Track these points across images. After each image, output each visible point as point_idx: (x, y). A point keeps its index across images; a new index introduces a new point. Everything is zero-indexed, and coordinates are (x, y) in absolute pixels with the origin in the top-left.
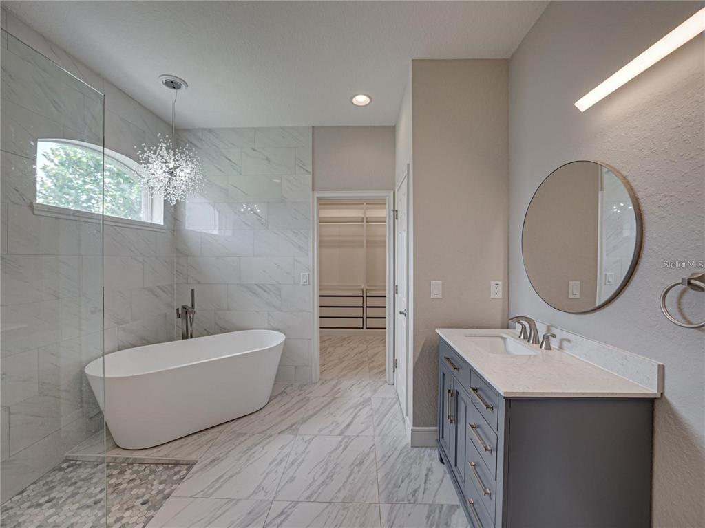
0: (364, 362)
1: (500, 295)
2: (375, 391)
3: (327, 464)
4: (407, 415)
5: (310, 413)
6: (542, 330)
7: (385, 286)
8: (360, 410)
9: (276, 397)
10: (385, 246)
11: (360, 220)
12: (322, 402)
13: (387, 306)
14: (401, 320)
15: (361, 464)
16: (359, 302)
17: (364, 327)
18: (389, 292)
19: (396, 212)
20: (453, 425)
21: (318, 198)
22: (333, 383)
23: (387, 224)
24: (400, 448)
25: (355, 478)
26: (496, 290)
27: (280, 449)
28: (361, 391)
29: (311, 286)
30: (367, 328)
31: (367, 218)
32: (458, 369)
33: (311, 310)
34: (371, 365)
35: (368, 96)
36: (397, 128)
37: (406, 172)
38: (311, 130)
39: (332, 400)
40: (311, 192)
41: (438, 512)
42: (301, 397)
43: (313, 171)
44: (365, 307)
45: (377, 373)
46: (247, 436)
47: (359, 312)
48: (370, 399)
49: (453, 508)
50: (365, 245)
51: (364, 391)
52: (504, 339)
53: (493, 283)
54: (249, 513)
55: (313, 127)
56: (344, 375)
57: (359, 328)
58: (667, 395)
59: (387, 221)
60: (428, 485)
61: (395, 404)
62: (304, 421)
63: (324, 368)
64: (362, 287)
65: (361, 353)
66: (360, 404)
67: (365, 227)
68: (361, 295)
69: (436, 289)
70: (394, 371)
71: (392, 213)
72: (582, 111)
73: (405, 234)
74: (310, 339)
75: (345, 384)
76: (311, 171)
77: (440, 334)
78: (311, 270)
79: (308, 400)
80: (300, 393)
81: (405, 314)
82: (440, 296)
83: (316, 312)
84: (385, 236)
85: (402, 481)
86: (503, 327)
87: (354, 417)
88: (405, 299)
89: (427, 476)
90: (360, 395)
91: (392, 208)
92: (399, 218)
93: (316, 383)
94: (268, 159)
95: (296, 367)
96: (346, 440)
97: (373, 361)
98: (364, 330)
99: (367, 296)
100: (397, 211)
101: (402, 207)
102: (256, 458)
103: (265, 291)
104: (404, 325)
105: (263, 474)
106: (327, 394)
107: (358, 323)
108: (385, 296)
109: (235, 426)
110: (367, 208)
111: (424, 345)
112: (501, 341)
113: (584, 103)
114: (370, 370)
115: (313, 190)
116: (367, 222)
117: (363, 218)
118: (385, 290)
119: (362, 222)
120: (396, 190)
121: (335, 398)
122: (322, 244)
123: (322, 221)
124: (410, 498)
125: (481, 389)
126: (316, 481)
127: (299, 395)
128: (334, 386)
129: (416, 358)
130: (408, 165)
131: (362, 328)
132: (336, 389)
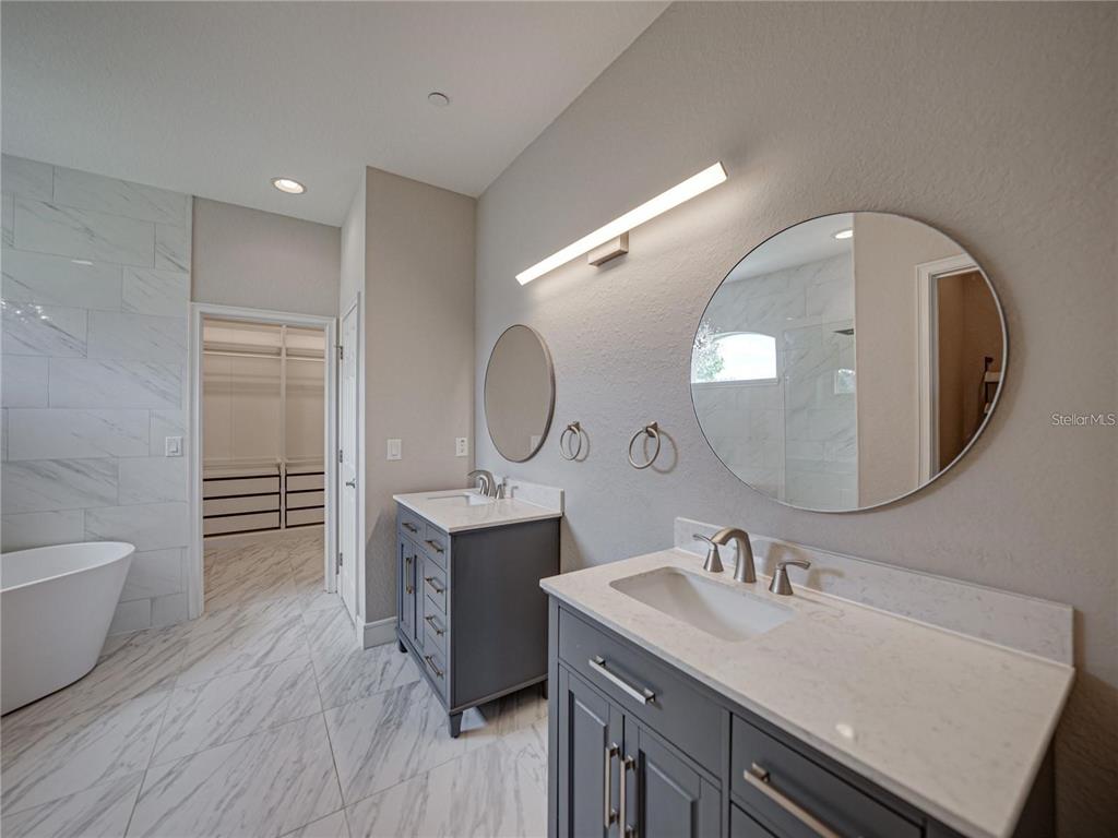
0: (285, 574)
1: (466, 453)
2: (308, 605)
3: (238, 702)
4: (358, 613)
5: (193, 658)
6: (498, 481)
7: (323, 457)
8: (285, 632)
9: (110, 656)
10: (323, 396)
11: (275, 351)
12: (215, 640)
13: (326, 488)
14: (348, 495)
15: (294, 685)
16: (273, 485)
17: (283, 525)
18: (329, 466)
19: (340, 349)
20: (412, 596)
21: (201, 313)
22: (232, 610)
23: (326, 360)
24: (347, 656)
25: (285, 702)
26: (462, 448)
27: (142, 714)
28: (285, 609)
29: (187, 459)
30: (287, 527)
31: (287, 349)
32: (415, 531)
33: (188, 500)
34: (298, 577)
35: (300, 184)
36: (343, 230)
37: (356, 302)
38: (190, 201)
39: (233, 634)
40: (189, 303)
41: (396, 693)
42: (166, 645)
43: (193, 270)
44: (283, 493)
45: (309, 584)
46: (59, 722)
47: (273, 502)
48: (301, 616)
49: (413, 685)
50: (283, 392)
51: (288, 610)
52: (467, 497)
53: (459, 440)
54: (101, 800)
55: (194, 197)
56: (253, 597)
57: (276, 528)
58: (566, 514)
59: (327, 356)
60: (385, 676)
61: (340, 611)
62: (182, 670)
63: (210, 595)
64: (279, 461)
65: (279, 563)
66: (284, 626)
67: (283, 363)
68: (277, 473)
69: (394, 448)
70: (337, 573)
71: (334, 350)
72: (522, 284)
73: (353, 380)
74: (186, 547)
75: (254, 608)
76: (189, 267)
77: (399, 500)
78: (188, 431)
79: (187, 643)
80: (165, 638)
81: (353, 485)
82: (399, 457)
83: (198, 508)
84: (323, 379)
85: (353, 683)
86: (469, 487)
87: (277, 641)
88: (353, 467)
89: (384, 668)
90: (283, 614)
91: (335, 343)
92: (344, 357)
93: (199, 617)
94: (87, 229)
95: (153, 600)
96: (265, 670)
97: (301, 571)
98: (283, 530)
99: (287, 475)
100: (342, 348)
101: (349, 343)
102: (90, 742)
103: (78, 471)
104: (353, 500)
105: (116, 750)
106: (223, 626)
107: (272, 520)
108: (323, 473)
109: (21, 719)
110: (288, 333)
111: (379, 519)
112: (464, 499)
113: (524, 278)
114: (297, 582)
115: (192, 300)
116: (287, 355)
117: (280, 349)
118: (323, 463)
119: (279, 354)
120: (341, 319)
121: (237, 630)
122: (208, 389)
123: (208, 348)
124: (363, 693)
125: (436, 541)
126: (221, 724)
127: (165, 641)
128: (235, 615)
129: (369, 536)
130: (359, 294)
131: (279, 528)
132: (237, 618)
